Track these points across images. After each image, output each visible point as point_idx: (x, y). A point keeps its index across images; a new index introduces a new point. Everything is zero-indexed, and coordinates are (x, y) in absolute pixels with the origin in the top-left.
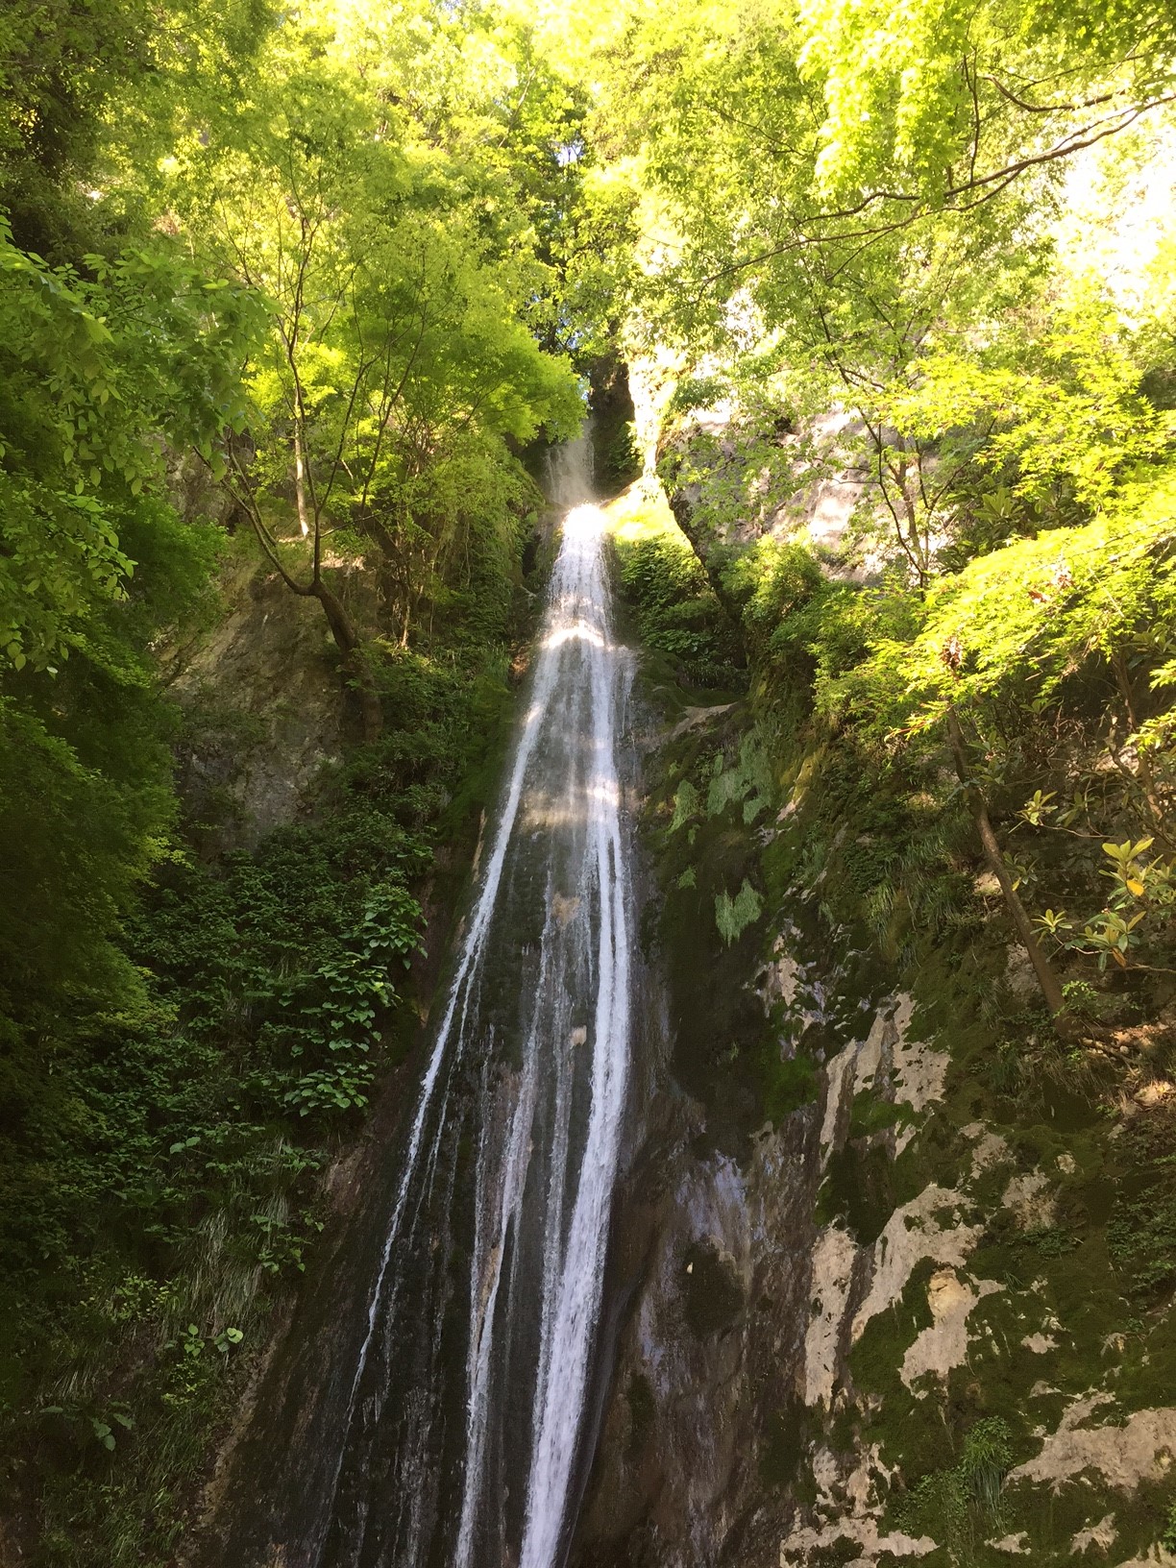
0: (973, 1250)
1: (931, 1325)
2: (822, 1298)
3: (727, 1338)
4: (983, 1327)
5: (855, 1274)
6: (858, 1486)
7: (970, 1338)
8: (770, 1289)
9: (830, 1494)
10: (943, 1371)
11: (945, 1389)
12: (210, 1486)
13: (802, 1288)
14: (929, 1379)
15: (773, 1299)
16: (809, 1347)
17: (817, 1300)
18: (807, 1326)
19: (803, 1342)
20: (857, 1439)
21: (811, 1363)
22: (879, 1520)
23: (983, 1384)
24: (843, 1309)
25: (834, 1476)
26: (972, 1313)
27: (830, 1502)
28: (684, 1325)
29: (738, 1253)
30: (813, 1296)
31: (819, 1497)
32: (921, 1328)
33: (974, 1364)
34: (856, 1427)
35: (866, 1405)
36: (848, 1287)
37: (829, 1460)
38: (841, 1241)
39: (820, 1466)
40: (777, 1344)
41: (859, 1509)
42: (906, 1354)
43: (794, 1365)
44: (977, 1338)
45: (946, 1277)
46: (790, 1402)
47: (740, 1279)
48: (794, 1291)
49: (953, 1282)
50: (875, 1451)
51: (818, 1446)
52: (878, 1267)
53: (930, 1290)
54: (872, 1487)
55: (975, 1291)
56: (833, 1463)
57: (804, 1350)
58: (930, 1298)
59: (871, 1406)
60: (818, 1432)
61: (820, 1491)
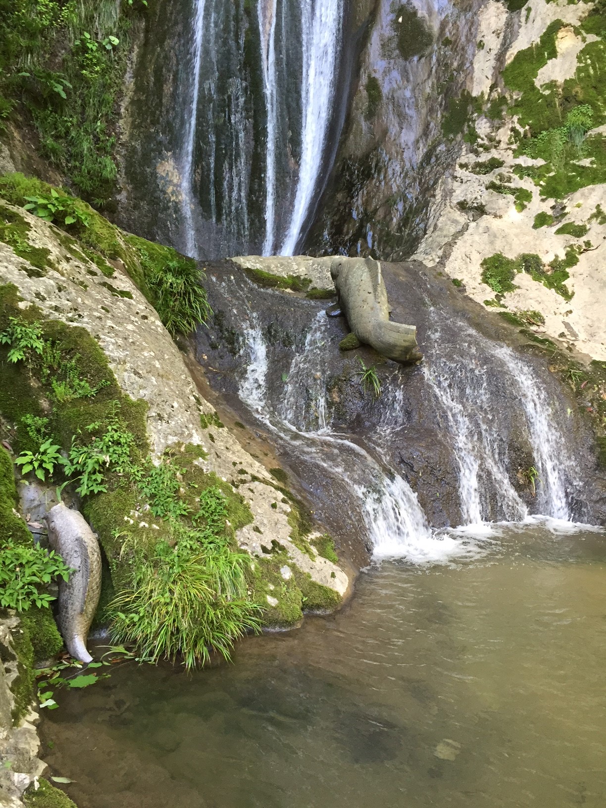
0: (585, 17)
1: (556, 57)
2: (485, 40)
3: (423, 60)
4: (586, 59)
5: (507, 28)
6: (504, 135)
7: (578, 65)
8: (450, 33)
9: (486, 139)
10: (560, 80)
11: (560, 90)
12: (121, 122)
13: (471, 34)
14: (552, 85)
15: (453, 39)
16: (476, 66)
17: (481, 41)
18: (474, 55)
19: (472, 63)
20: (504, 113)
21: (477, 74)
22: (514, 151)
23: (582, 88)
24: (499, 47)
25: (488, 130)
26: (581, 52)
27: (486, 142)
28: (397, 51)
29: (430, 12)
30: (478, 39)
31: (479, 140)
32: (550, 58)
33: (579, 78)
34: (504, 107)
35: (511, 97)
36: (502, 35)
37: (486, 123)
38: (498, 8)
39: (480, 126)
40: (455, 64)
41: (503, 145)
42: (539, 72)
43: (466, 76)
44: (582, 65)
45: (567, 31)
46: (462, 95)
47: (430, 28)
48: (467, 36)
49: (571, 35)
50: (515, 118)
51: (479, 116)
52: (523, 24)
53: (557, 38)
54: (511, 136)
55: (584, 40)
56: (488, 124)
57: (473, 68)
58: (556, 42)
59: (515, 97)
60: (479, 109)
61: (479, 137)
